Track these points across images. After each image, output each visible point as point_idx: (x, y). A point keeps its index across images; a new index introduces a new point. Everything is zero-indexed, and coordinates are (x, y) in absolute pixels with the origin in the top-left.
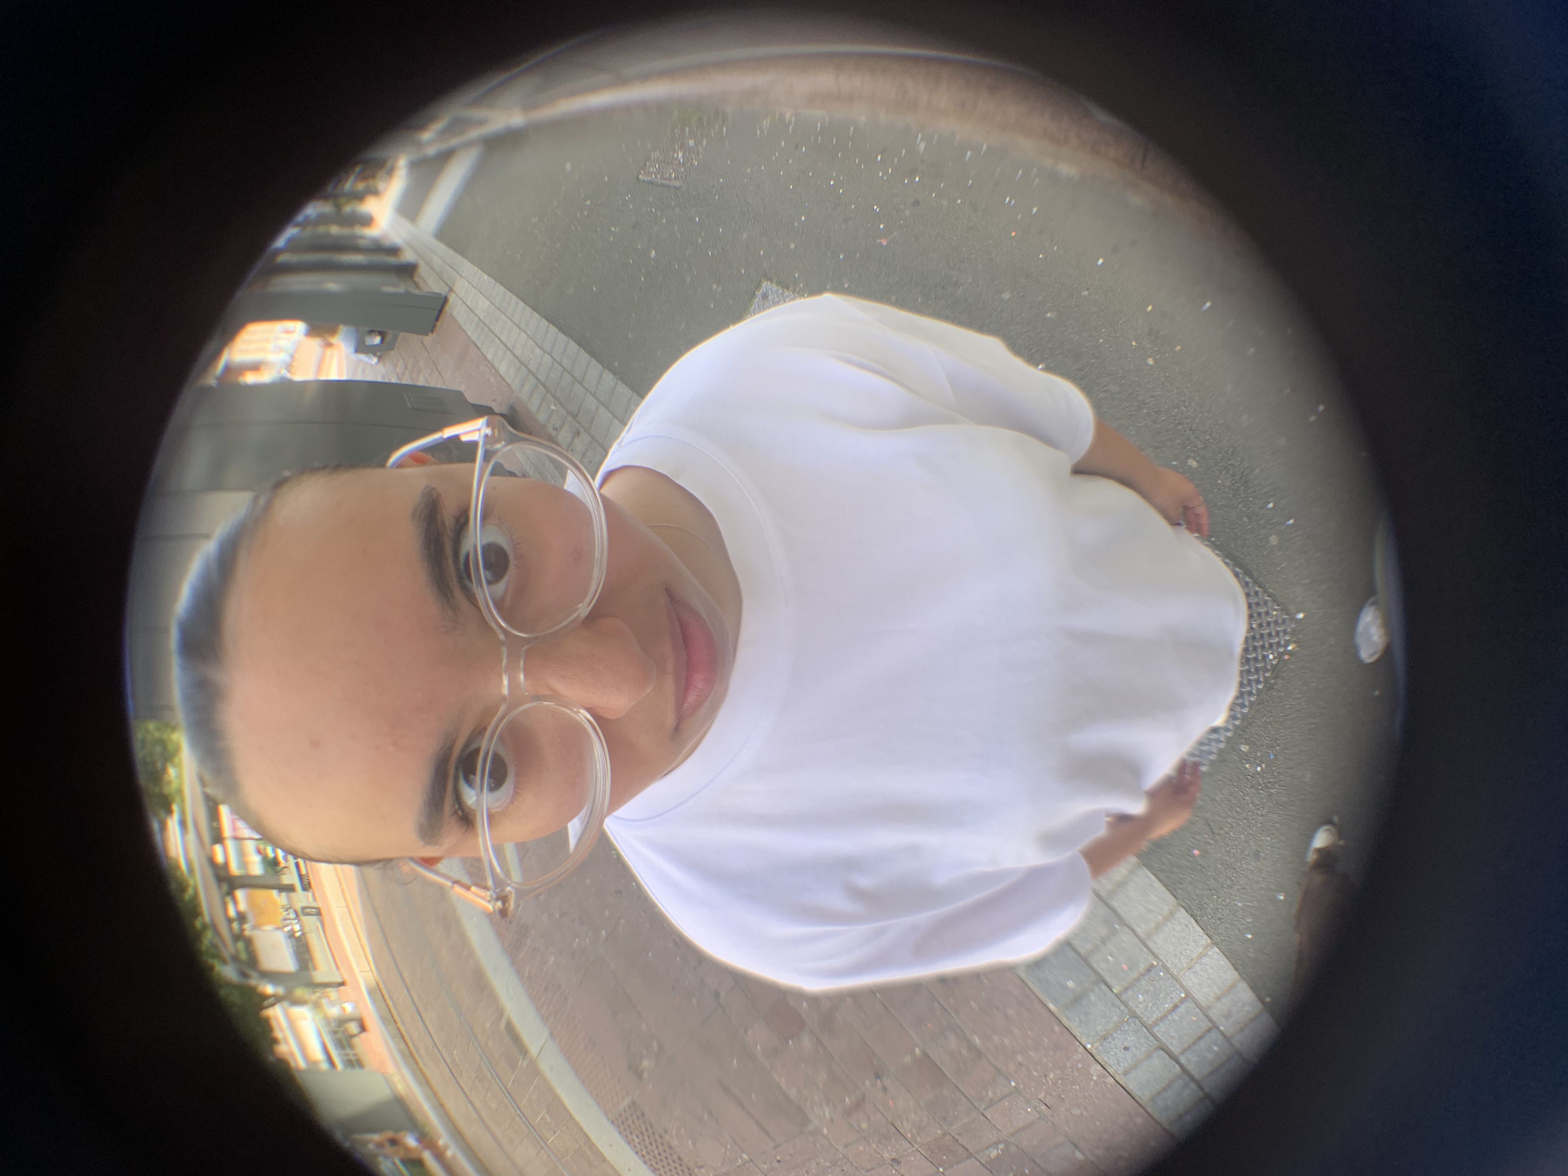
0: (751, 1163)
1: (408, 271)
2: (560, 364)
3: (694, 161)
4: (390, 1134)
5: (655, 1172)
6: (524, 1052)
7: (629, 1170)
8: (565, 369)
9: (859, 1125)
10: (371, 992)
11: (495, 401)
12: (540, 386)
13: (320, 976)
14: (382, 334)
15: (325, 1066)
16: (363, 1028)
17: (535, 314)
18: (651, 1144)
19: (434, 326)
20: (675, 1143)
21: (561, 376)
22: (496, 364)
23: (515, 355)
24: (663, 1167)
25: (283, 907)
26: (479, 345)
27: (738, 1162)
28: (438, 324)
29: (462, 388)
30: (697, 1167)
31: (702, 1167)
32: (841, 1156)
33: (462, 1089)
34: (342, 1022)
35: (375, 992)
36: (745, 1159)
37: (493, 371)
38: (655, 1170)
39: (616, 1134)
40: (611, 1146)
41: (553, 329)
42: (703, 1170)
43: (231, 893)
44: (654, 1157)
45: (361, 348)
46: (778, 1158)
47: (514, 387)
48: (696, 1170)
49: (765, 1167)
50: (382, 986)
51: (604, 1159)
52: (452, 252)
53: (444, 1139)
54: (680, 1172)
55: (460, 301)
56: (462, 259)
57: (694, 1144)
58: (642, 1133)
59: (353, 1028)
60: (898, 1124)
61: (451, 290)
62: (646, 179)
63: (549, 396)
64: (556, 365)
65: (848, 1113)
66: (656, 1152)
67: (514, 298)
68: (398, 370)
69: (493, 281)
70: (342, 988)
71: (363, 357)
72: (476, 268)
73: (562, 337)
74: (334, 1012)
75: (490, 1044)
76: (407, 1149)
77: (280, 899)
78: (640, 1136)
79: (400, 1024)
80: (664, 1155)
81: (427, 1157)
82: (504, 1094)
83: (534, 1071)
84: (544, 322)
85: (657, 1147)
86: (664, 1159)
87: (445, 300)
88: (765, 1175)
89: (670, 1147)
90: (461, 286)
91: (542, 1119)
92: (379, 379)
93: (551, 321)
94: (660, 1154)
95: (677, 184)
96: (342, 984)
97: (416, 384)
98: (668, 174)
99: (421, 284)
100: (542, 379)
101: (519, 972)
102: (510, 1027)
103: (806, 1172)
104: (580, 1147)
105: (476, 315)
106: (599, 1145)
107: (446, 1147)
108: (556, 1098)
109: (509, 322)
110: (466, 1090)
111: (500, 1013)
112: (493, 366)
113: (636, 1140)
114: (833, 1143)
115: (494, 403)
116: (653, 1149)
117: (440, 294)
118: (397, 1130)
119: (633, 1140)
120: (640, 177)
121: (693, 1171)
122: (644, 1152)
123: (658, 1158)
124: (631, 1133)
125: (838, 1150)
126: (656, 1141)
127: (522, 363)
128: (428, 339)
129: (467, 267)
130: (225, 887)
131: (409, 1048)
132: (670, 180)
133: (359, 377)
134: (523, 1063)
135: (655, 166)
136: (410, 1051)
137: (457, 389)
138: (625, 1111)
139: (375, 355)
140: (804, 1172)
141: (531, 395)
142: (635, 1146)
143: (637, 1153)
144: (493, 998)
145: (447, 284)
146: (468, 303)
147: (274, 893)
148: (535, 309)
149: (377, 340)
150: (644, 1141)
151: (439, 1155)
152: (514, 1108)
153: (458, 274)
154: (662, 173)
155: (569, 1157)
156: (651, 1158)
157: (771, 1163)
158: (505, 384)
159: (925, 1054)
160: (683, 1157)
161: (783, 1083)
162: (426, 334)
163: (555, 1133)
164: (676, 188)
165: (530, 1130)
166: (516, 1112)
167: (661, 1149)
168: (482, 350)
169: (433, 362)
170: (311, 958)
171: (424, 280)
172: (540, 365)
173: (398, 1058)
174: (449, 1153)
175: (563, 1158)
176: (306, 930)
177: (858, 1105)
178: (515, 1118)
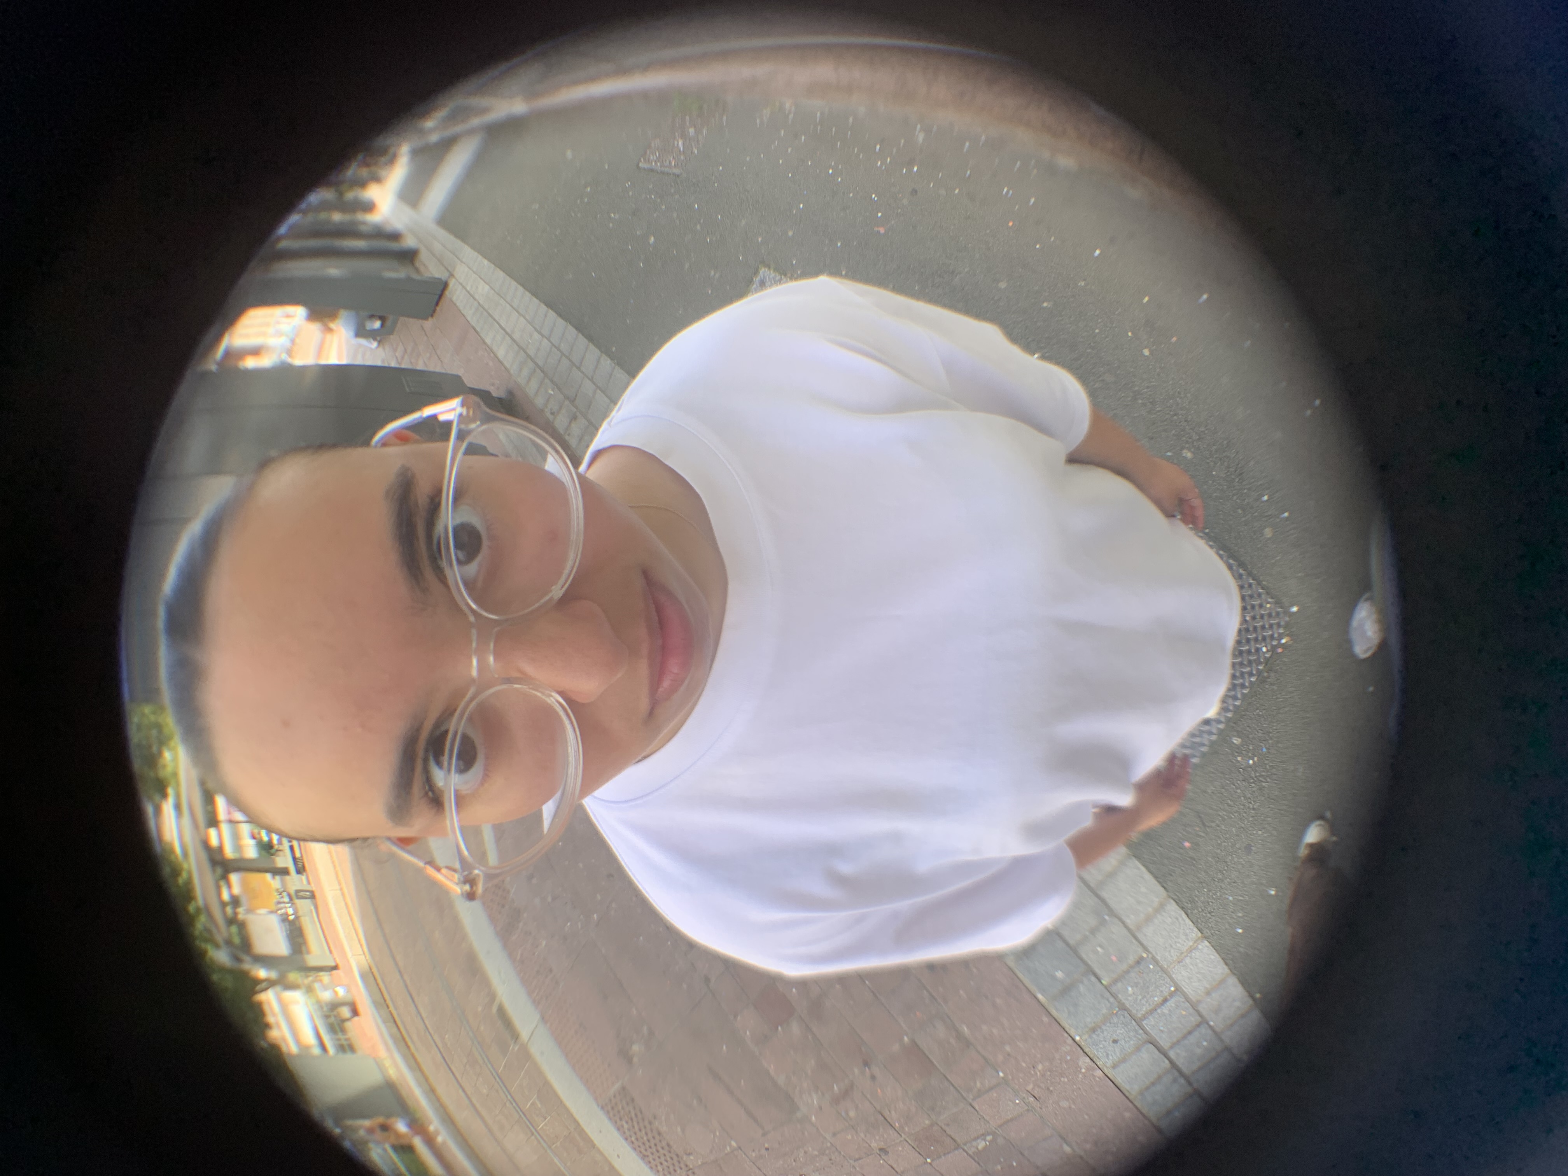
1: (409, 256)
2: (558, 348)
4: (381, 1120)
8: (563, 354)
10: (363, 976)
11: (493, 385)
12: (538, 370)
13: (312, 960)
14: (383, 319)
15: (316, 1051)
16: (355, 1012)
17: (535, 300)
19: (434, 311)
20: (664, 1129)
21: (559, 361)
22: (495, 348)
23: (514, 340)
25: (277, 890)
26: (478, 329)
28: (438, 308)
29: (460, 372)
32: (829, 1144)
34: (334, 1006)
35: (368, 976)
37: (492, 355)
39: (606, 1121)
40: (600, 1132)
41: (552, 314)
43: (225, 877)
44: (644, 1144)
45: (361, 332)
46: (767, 1145)
47: (512, 372)
50: (375, 970)
53: (434, 1125)
58: (632, 1119)
59: (345, 1012)
60: (886, 1113)
61: (452, 275)
63: (547, 381)
64: (554, 349)
65: (836, 1101)
66: (645, 1138)
67: (514, 283)
68: (397, 354)
70: (335, 972)
71: (363, 341)
72: (476, 254)
73: (560, 322)
74: (326, 996)
75: (482, 1028)
76: (398, 1135)
77: (274, 882)
79: (392, 1008)
81: (418, 1143)
83: (525, 1055)
84: (543, 307)
87: (445, 285)
89: (659, 1134)
90: (461, 272)
91: (533, 1104)
92: (379, 363)
93: (549, 305)
95: (677, 171)
96: (336, 968)
97: (414, 368)
98: (668, 162)
99: (422, 269)
100: (540, 363)
101: (511, 955)
102: (501, 1011)
104: (570, 1133)
105: (475, 299)
106: (588, 1131)
107: (437, 1133)
108: (547, 1084)
109: (508, 306)
111: (492, 996)
112: (491, 350)
113: (626, 1126)
115: (493, 388)
117: (440, 279)
118: (389, 1116)
120: (641, 165)
122: (633, 1139)
123: (647, 1144)
124: (621, 1119)
127: (520, 347)
128: (428, 324)
129: (468, 253)
130: (219, 870)
131: (401, 1032)
133: (359, 361)
134: (514, 1048)
139: (375, 339)
140: (793, 1160)
141: (529, 380)
143: (626, 1139)
144: (485, 983)
145: (447, 270)
146: (468, 288)
147: (268, 876)
148: (534, 294)
149: (377, 324)
150: (633, 1127)
151: (430, 1141)
152: (504, 1092)
153: (459, 259)
154: (662, 160)
155: (559, 1143)
156: (640, 1144)
157: (759, 1151)
158: (503, 368)
159: (914, 1042)
160: (671, 1143)
161: (772, 1070)
162: (426, 318)
163: (546, 1119)
164: (676, 175)
165: (520, 1116)
166: (507, 1098)
167: (650, 1136)
168: (481, 335)
169: (433, 346)
170: (305, 942)
171: (424, 265)
172: (538, 349)
173: (390, 1042)
174: (440, 1139)
175: (553, 1144)
176: (300, 913)
177: (847, 1093)
178: (505, 1103)
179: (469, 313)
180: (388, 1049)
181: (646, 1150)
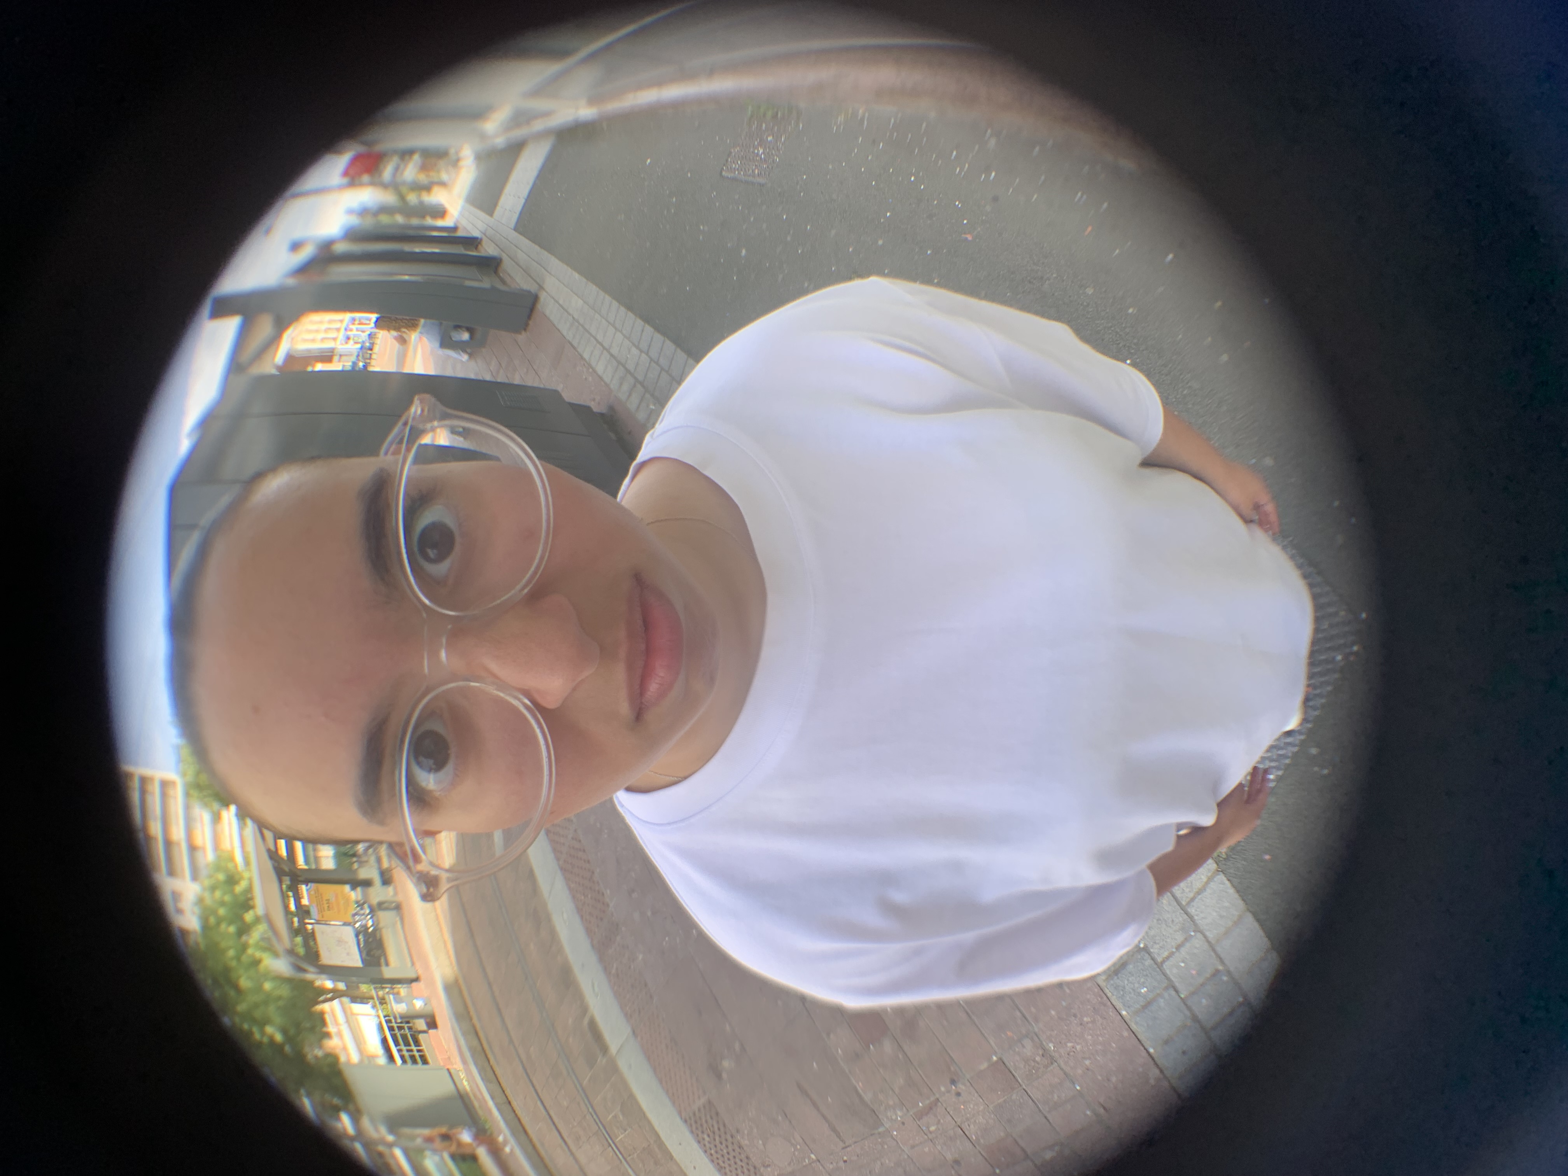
0: (818, 1163)
1: (491, 265)
2: (657, 363)
3: (775, 157)
4: (444, 1130)
5: (720, 1171)
6: (604, 1049)
7: (695, 1168)
8: (662, 369)
9: (928, 1128)
10: (448, 988)
11: (594, 400)
12: (639, 386)
13: (388, 973)
14: (470, 330)
15: (382, 1060)
16: (432, 1024)
17: (630, 314)
18: (721, 1143)
19: (527, 325)
20: (745, 1142)
21: (659, 376)
22: (593, 364)
23: (612, 355)
24: (730, 1165)
25: (357, 902)
26: (575, 344)
27: (805, 1161)
28: (531, 322)
29: (560, 388)
30: (764, 1166)
31: (769, 1166)
32: (906, 1157)
33: (534, 1086)
34: (407, 1019)
35: (452, 989)
36: (812, 1159)
37: (591, 370)
38: (720, 1168)
39: (687, 1134)
40: (680, 1144)
41: (649, 329)
42: (769, 1169)
43: (294, 888)
44: (723, 1156)
45: (446, 342)
46: (845, 1158)
47: (612, 386)
48: (762, 1169)
49: (831, 1166)
50: (461, 981)
51: (672, 1158)
52: (537, 248)
53: (504, 1135)
54: (745, 1171)
55: (552, 300)
56: (550, 255)
57: (764, 1145)
58: (714, 1133)
59: (421, 1024)
60: (965, 1127)
61: (541, 287)
62: (730, 175)
63: (647, 396)
64: (653, 364)
65: (920, 1115)
66: (725, 1151)
67: (608, 298)
68: (491, 369)
69: (585, 280)
70: (414, 984)
71: (451, 353)
72: (565, 266)
73: (658, 337)
74: (400, 1008)
75: (571, 1040)
76: (460, 1144)
77: (355, 895)
78: (711, 1135)
79: (475, 1021)
80: (732, 1154)
81: (482, 1153)
82: (578, 1091)
83: (613, 1068)
84: (639, 322)
85: (727, 1147)
86: (731, 1158)
87: (535, 298)
88: (829, 1174)
89: (740, 1147)
90: (551, 284)
91: (615, 1117)
92: (472, 376)
93: (647, 320)
94: (728, 1153)
95: (761, 180)
96: (417, 979)
97: (511, 383)
98: (751, 171)
99: (508, 279)
100: (640, 378)
101: (606, 970)
102: (593, 1025)
103: (870, 1172)
104: (649, 1146)
105: (570, 314)
106: (668, 1144)
107: (505, 1142)
108: (632, 1096)
109: (604, 321)
110: (537, 1087)
111: (584, 1009)
112: (590, 366)
113: (707, 1139)
114: (901, 1145)
115: (593, 403)
116: (722, 1148)
117: (529, 292)
118: (452, 1126)
119: (704, 1139)
120: (724, 173)
121: (759, 1170)
122: (713, 1152)
123: (726, 1156)
124: (703, 1132)
125: (903, 1150)
126: (726, 1140)
127: (619, 363)
128: (522, 337)
129: (555, 264)
130: (287, 881)
131: (481, 1045)
132: (754, 176)
133: (449, 373)
134: (601, 1061)
135: (738, 163)
136: (483, 1049)
137: (554, 388)
138: (699, 1110)
139: (465, 351)
140: (868, 1172)
141: (630, 395)
142: (705, 1145)
143: (706, 1152)
144: (579, 996)
145: (535, 281)
146: (561, 302)
147: (347, 888)
148: (630, 308)
149: (466, 336)
150: (715, 1140)
151: (496, 1152)
152: (586, 1105)
153: (548, 272)
154: (745, 169)
155: (635, 1155)
156: (719, 1156)
157: (837, 1163)
158: (603, 383)
159: (1001, 1059)
160: (751, 1156)
161: (860, 1086)
162: (517, 331)
163: (625, 1131)
164: (760, 184)
165: (599, 1128)
166: (588, 1110)
167: (730, 1149)
168: (579, 350)
169: (528, 360)
170: (384, 953)
171: (509, 275)
172: (637, 364)
173: (468, 1055)
174: (507, 1149)
175: (630, 1155)
176: (381, 925)
177: (930, 1109)
178: (585, 1116)
179: (564, 328)
180: (464, 1062)
181: (724, 1162)
